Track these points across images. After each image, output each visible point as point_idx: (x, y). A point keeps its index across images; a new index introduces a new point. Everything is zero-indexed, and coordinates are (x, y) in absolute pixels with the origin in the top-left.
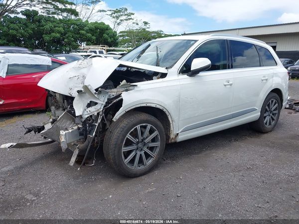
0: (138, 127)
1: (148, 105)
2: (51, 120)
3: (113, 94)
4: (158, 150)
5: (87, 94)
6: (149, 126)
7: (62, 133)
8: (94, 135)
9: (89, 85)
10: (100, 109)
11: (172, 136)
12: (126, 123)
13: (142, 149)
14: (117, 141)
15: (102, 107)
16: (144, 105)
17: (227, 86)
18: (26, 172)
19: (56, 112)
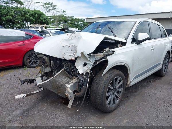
0: (114, 79)
1: (121, 64)
2: (41, 75)
3: (98, 57)
4: (122, 93)
5: (82, 58)
6: (119, 78)
7: (68, 86)
8: (87, 86)
9: (84, 52)
10: (90, 68)
11: (128, 83)
12: (109, 77)
13: (114, 93)
14: (104, 90)
15: (91, 67)
16: (119, 64)
17: (152, 50)
18: (33, 114)
19: (45, 69)
